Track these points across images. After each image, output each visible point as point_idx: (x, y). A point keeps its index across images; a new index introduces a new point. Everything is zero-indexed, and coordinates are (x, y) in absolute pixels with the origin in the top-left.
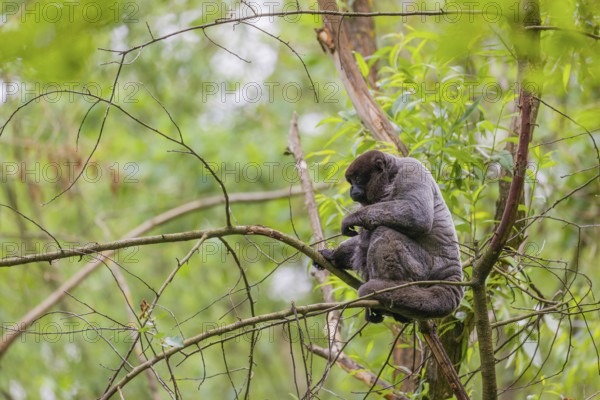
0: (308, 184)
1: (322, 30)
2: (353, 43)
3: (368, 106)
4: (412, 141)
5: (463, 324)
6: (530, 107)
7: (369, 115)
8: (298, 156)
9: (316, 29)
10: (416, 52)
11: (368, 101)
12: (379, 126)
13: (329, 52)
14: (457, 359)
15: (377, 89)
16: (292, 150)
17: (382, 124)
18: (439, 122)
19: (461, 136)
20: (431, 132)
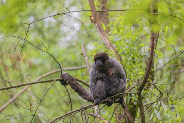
0: (88, 63)
1: (91, 16)
2: (102, 20)
3: (106, 39)
4: (119, 50)
5: (136, 106)
6: (154, 38)
7: (106, 42)
8: (85, 55)
9: (89, 16)
10: (121, 23)
11: (106, 38)
12: (109, 45)
13: (94, 23)
14: (134, 116)
15: (109, 34)
16: (83, 53)
17: (110, 45)
18: (128, 44)
19: (135, 48)
20: (125, 47)
